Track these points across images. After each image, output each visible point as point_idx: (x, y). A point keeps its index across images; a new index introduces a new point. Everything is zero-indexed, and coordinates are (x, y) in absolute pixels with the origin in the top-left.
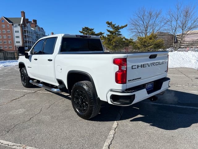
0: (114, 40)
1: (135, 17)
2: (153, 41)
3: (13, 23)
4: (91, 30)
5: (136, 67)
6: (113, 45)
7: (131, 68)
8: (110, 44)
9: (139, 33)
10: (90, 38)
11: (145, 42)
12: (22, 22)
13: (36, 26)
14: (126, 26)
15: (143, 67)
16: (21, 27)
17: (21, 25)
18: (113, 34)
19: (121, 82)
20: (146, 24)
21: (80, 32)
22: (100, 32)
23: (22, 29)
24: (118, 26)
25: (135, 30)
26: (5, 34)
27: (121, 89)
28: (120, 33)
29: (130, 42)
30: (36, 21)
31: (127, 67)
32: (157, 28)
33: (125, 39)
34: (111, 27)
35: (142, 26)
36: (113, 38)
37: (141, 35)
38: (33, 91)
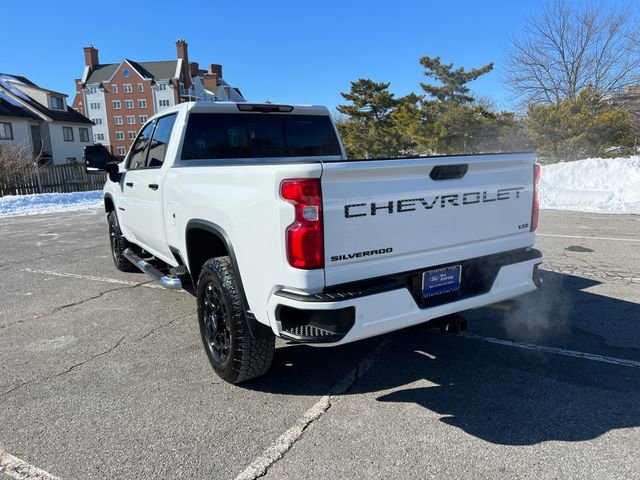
0: (446, 118)
1: (531, 35)
2: (586, 119)
3: (152, 77)
4: (378, 89)
5: (368, 210)
6: (442, 135)
7: (344, 214)
8: (431, 133)
9: (546, 90)
10: (293, 113)
11: (555, 122)
12: (177, 75)
13: (218, 85)
14: (490, 67)
15: (399, 211)
16: (177, 88)
17: (176, 83)
18: (441, 97)
19: (303, 263)
20: (571, 59)
21: (344, 96)
22: (409, 94)
23: (179, 94)
24: (462, 70)
25: (530, 83)
26: (131, 112)
27: (303, 285)
28: (466, 94)
29: (502, 123)
30: (220, 66)
31: (326, 209)
32: (614, 72)
33: (485, 114)
34: (437, 73)
35: (557, 66)
36: (442, 110)
37: (552, 97)
38: (133, 284)
